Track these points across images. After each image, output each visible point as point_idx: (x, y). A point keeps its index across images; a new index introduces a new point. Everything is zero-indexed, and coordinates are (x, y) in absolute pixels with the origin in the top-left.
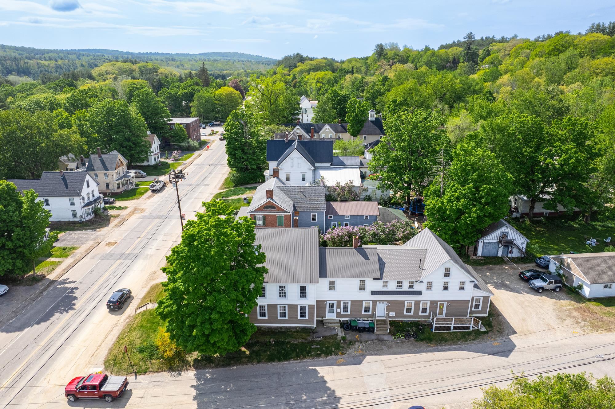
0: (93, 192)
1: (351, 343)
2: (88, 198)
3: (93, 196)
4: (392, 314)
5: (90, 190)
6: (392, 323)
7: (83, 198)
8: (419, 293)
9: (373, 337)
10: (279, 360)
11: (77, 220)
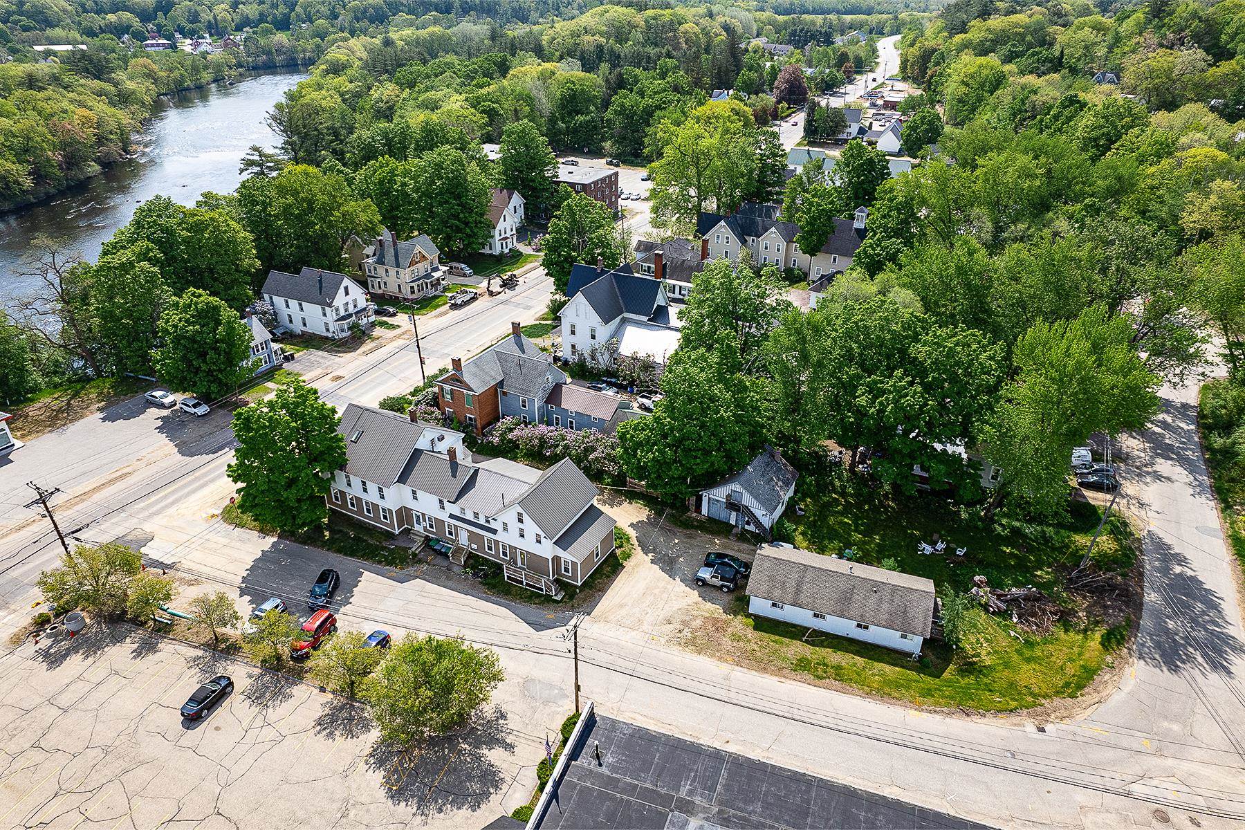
0: (355, 301)
1: (420, 561)
2: (346, 310)
3: (355, 306)
4: (475, 546)
5: (349, 299)
6: (471, 556)
7: (337, 310)
8: (494, 532)
9: (445, 563)
10: (346, 554)
11: (330, 335)
